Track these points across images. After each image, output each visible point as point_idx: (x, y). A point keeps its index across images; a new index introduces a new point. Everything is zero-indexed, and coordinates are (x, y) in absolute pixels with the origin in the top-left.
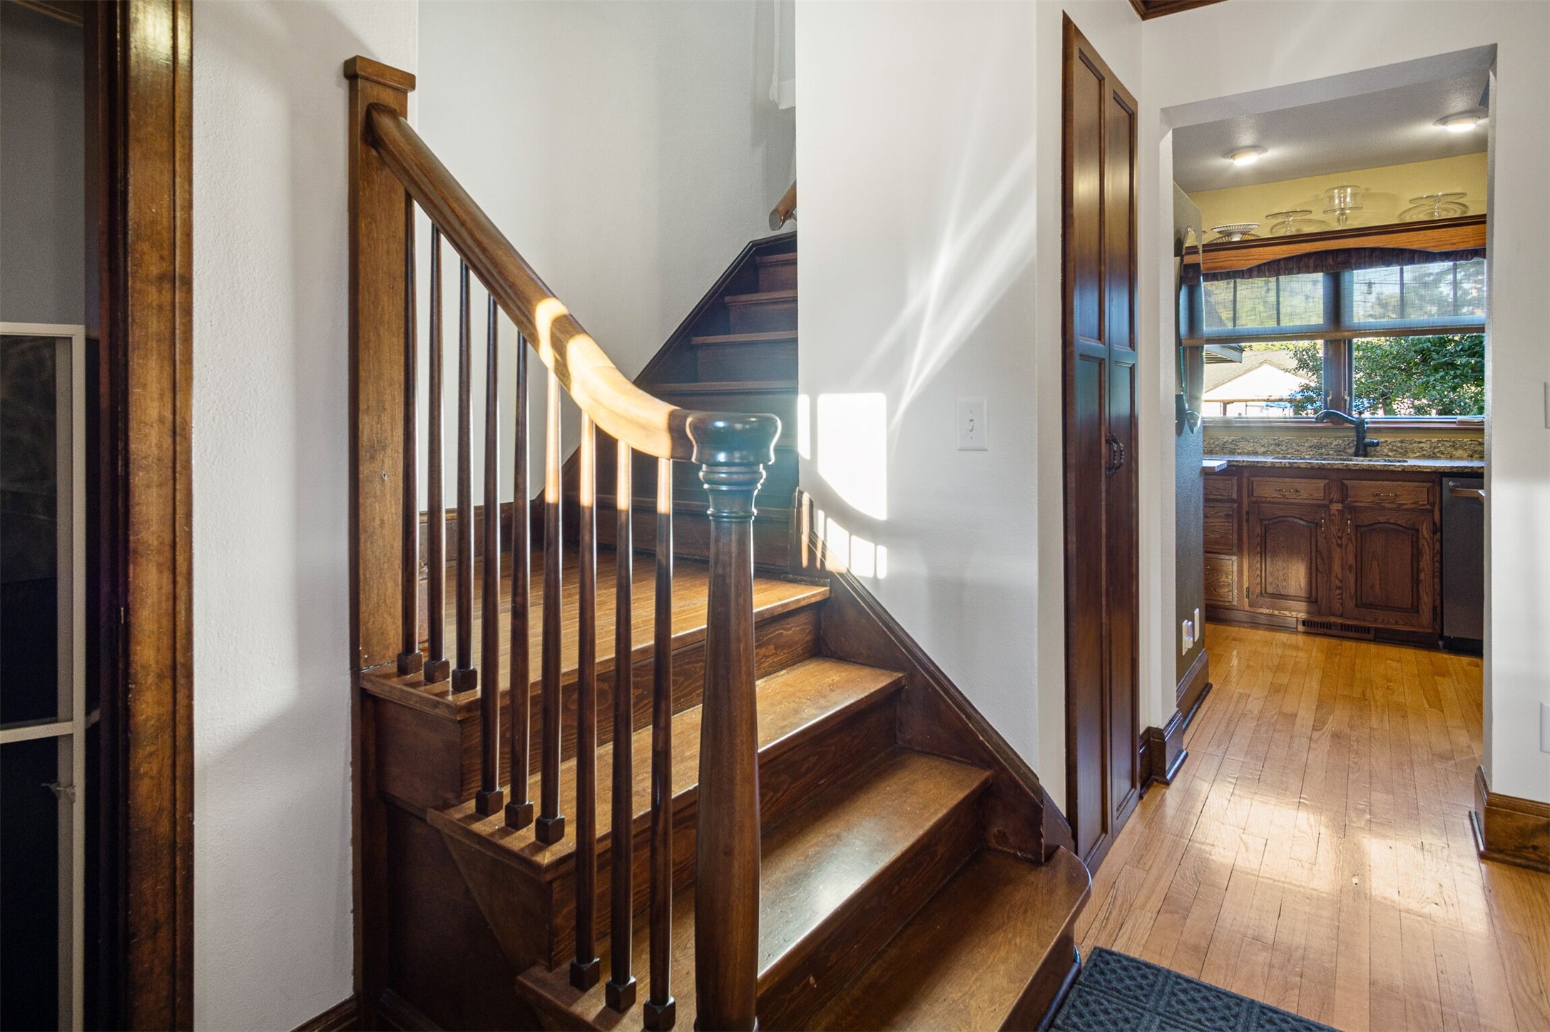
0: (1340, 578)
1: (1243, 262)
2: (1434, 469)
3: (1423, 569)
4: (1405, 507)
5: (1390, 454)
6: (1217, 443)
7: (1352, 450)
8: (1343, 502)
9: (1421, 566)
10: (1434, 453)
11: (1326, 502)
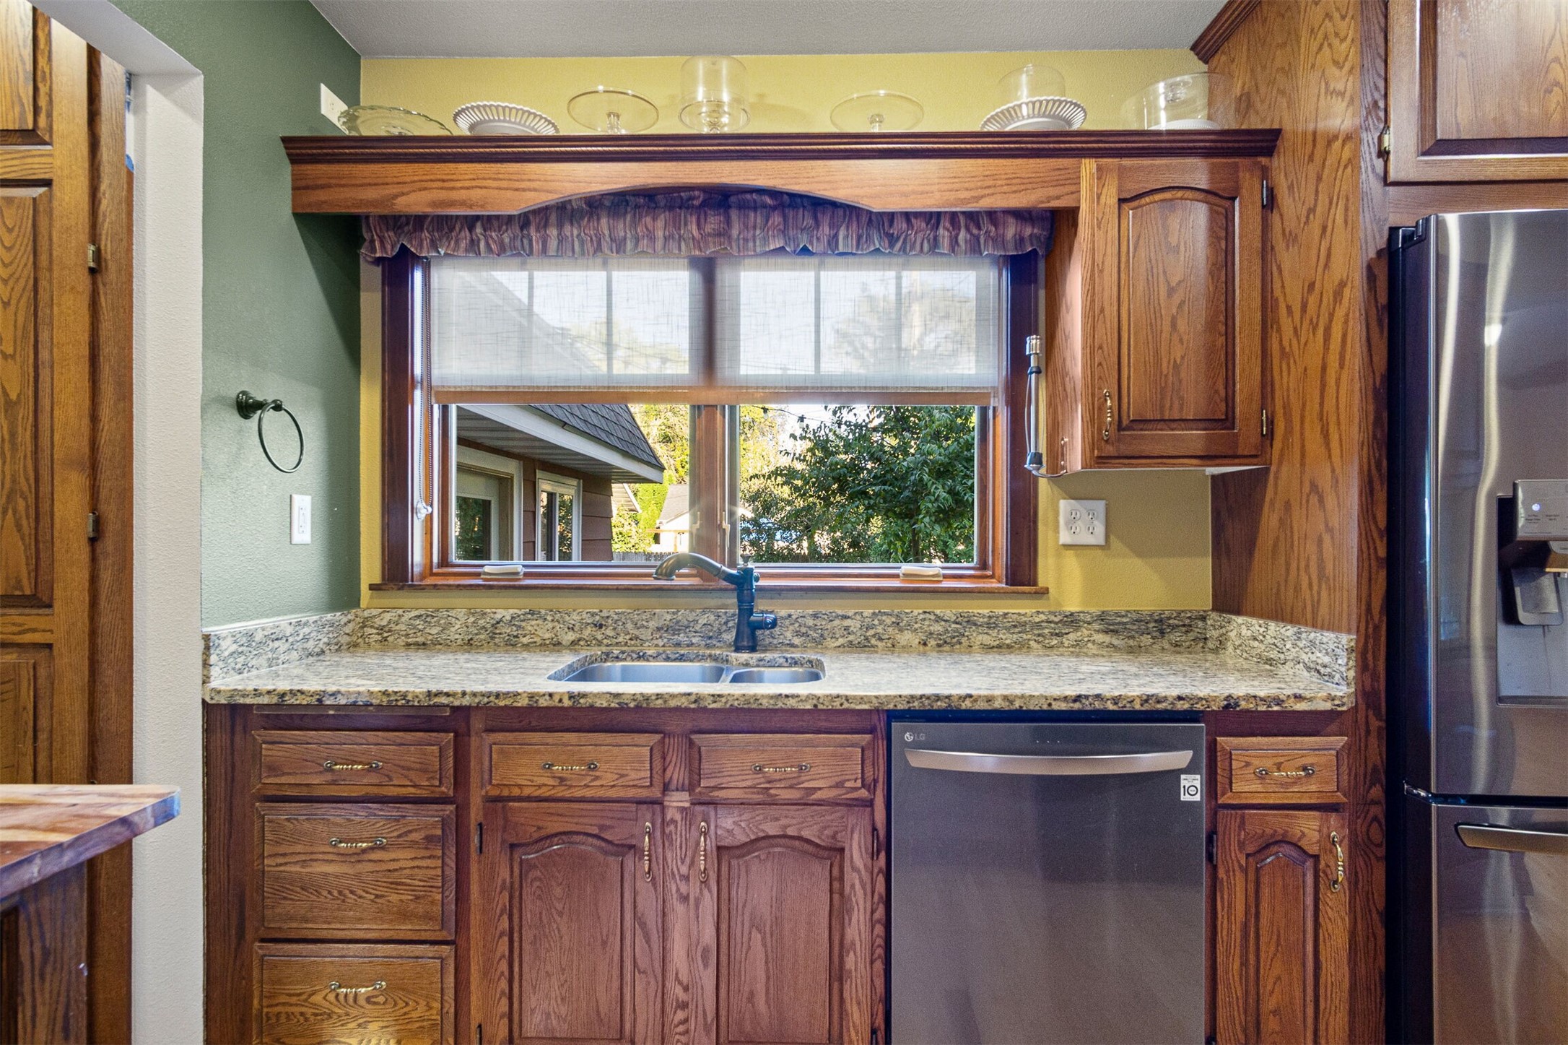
0: (685, 981)
1: (509, 194)
2: (875, 703)
3: (853, 944)
4: (818, 795)
5: (797, 641)
6: (481, 622)
7: (730, 637)
8: (691, 789)
9: (848, 938)
10: (867, 639)
11: (656, 793)
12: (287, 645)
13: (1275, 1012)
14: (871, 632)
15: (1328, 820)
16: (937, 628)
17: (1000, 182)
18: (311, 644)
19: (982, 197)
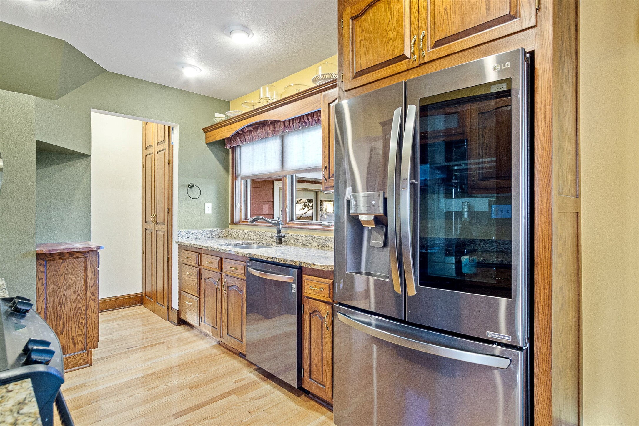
1: (229, 132)
4: (239, 276)
10: (306, 243)
12: (201, 235)
13: (316, 365)
14: (307, 241)
15: (327, 306)
16: (321, 241)
17: (304, 106)
18: (209, 235)
19: (301, 111)
